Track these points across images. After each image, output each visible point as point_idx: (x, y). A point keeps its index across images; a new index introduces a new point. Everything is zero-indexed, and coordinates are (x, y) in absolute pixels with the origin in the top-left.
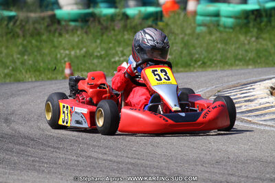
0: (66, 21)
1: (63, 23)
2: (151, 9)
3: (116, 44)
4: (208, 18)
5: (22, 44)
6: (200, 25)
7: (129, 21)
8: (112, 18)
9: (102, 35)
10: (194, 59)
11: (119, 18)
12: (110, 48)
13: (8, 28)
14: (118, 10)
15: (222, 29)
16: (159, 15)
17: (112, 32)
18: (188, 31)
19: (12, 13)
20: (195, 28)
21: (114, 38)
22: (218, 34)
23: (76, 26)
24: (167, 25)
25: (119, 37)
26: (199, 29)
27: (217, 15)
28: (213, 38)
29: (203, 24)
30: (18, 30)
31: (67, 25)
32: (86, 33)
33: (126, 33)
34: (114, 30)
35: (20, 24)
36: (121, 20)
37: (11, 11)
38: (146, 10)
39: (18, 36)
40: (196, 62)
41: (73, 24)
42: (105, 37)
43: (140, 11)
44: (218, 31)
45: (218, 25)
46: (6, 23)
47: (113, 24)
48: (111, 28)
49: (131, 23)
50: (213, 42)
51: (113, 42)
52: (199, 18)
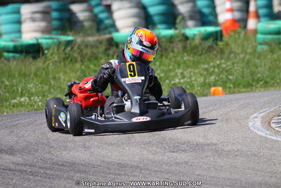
1: (121, 46)
2: (210, 29)
3: (176, 66)
4: (270, 37)
5: (80, 69)
6: (261, 44)
7: (188, 42)
8: (171, 39)
9: (162, 56)
10: (256, 78)
11: (177, 39)
12: (170, 70)
13: (66, 54)
14: (177, 31)
16: (219, 35)
17: (171, 54)
18: (249, 51)
19: (70, 38)
20: (256, 47)
21: (173, 59)
24: (227, 44)
25: (179, 58)
26: (260, 48)
28: (275, 56)
29: (265, 43)
30: (75, 55)
33: (185, 54)
34: (173, 51)
35: (79, 48)
36: (181, 41)
37: (68, 35)
38: (206, 31)
39: (76, 61)
40: (258, 81)
42: (164, 58)
43: (200, 31)
44: (280, 49)
45: (280, 43)
46: (63, 48)
47: (172, 45)
48: (170, 49)
49: (190, 44)
50: (275, 60)
51: (172, 64)
52: (260, 37)
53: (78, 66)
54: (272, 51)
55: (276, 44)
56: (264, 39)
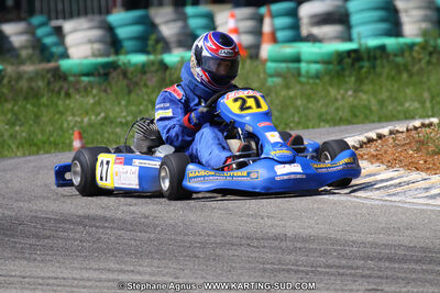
0: (75, 75)
1: (71, 79)
3: (150, 106)
4: (283, 65)
5: (12, 110)
6: (271, 76)
7: (168, 73)
8: (143, 69)
9: (130, 92)
11: (153, 69)
12: (141, 112)
14: (152, 57)
15: (303, 79)
17: (144, 90)
18: (255, 85)
20: (265, 80)
21: (146, 97)
22: (298, 87)
23: (89, 82)
25: (154, 96)
26: (271, 81)
27: (297, 59)
28: (291, 93)
29: (277, 74)
30: (5, 91)
31: (78, 82)
32: (105, 91)
34: (146, 85)
35: (10, 82)
36: (157, 71)
39: (6, 100)
41: (85, 79)
42: (133, 96)
43: (182, 58)
44: (300, 82)
45: (299, 74)
47: (144, 77)
48: (142, 83)
49: (170, 75)
50: (291, 98)
51: (145, 103)
52: (271, 65)
53: (8, 106)
54: (287, 87)
55: (293, 76)
56: (276, 69)
